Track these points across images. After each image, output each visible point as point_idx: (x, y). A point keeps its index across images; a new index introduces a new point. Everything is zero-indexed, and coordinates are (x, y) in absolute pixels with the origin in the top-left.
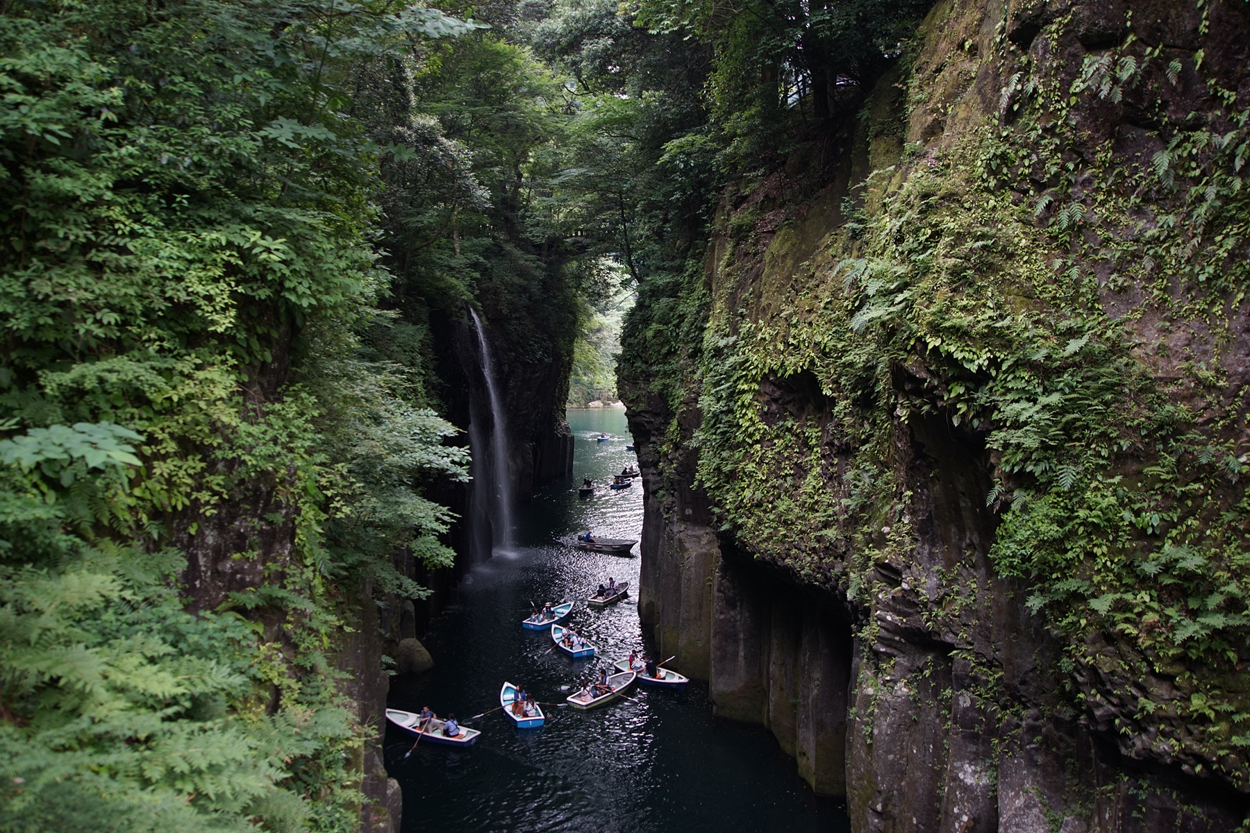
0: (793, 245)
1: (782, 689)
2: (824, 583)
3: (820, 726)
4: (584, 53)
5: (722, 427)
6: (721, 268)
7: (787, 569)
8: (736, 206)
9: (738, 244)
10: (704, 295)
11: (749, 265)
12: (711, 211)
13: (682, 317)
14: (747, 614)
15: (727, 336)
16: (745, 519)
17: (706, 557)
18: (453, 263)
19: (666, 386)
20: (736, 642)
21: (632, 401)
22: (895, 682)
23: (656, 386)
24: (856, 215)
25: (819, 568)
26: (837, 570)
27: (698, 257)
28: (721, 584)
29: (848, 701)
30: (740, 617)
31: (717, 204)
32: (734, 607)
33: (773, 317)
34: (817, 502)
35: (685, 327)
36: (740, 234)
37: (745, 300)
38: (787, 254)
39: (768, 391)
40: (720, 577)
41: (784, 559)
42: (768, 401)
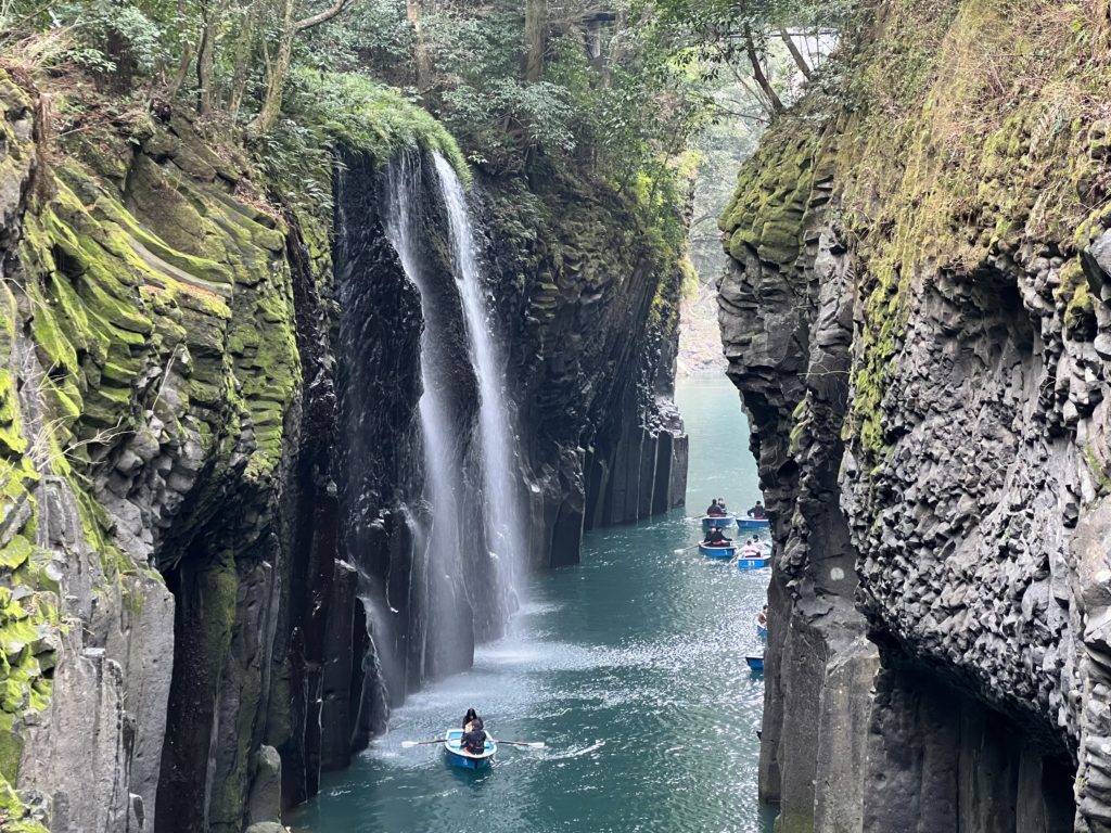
14: (931, 781)
30: (917, 785)
39: (936, 316)
40: (876, 701)
41: (963, 651)
42: (939, 335)
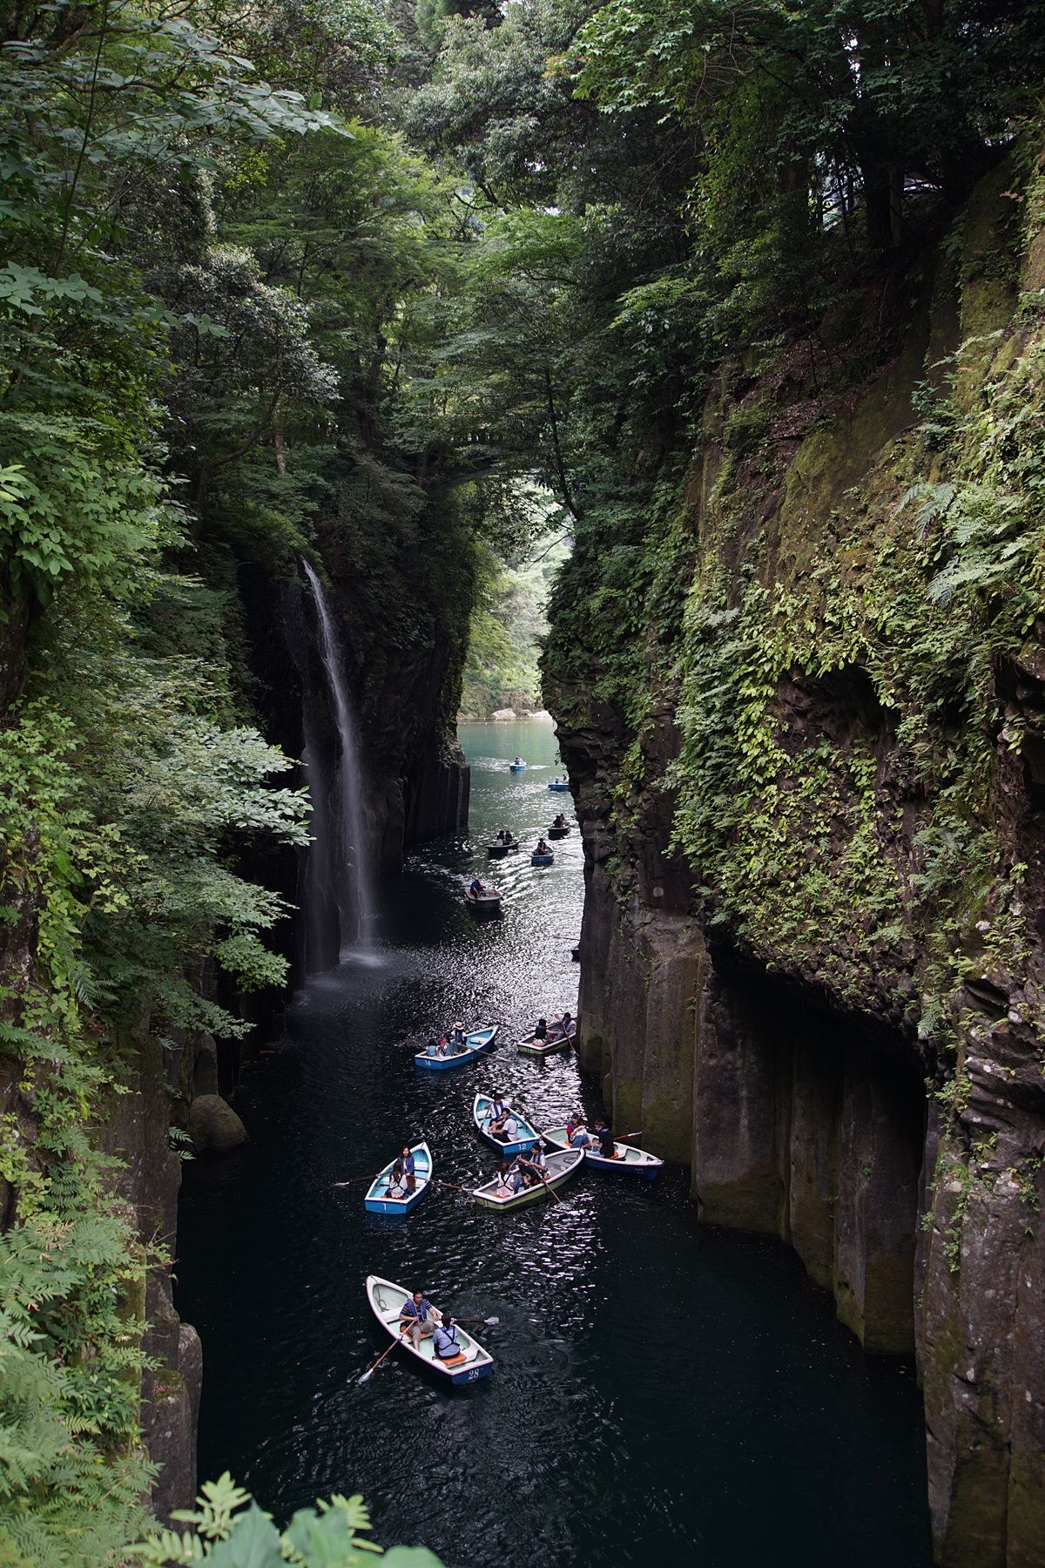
0: (832, 460)
1: (810, 1180)
2: (880, 1011)
3: (873, 1241)
4: (490, 141)
5: (714, 758)
6: (712, 497)
7: (820, 987)
8: (738, 395)
9: (740, 458)
10: (685, 540)
11: (759, 493)
12: (697, 404)
13: (649, 576)
14: (753, 1059)
15: (723, 608)
16: (750, 906)
17: (687, 964)
18: (275, 486)
19: (621, 689)
20: (736, 1102)
21: (567, 712)
22: (997, 1172)
23: (605, 688)
24: (937, 411)
25: (872, 986)
26: (902, 989)
27: (674, 478)
28: (711, 1010)
29: (917, 1199)
30: (741, 1063)
31: (706, 391)
32: (732, 1047)
33: (798, 579)
34: (868, 879)
35: (653, 592)
36: (744, 441)
37: (752, 549)
38: (822, 474)
39: (789, 699)
40: (709, 998)
41: (814, 971)
42: (789, 715)
